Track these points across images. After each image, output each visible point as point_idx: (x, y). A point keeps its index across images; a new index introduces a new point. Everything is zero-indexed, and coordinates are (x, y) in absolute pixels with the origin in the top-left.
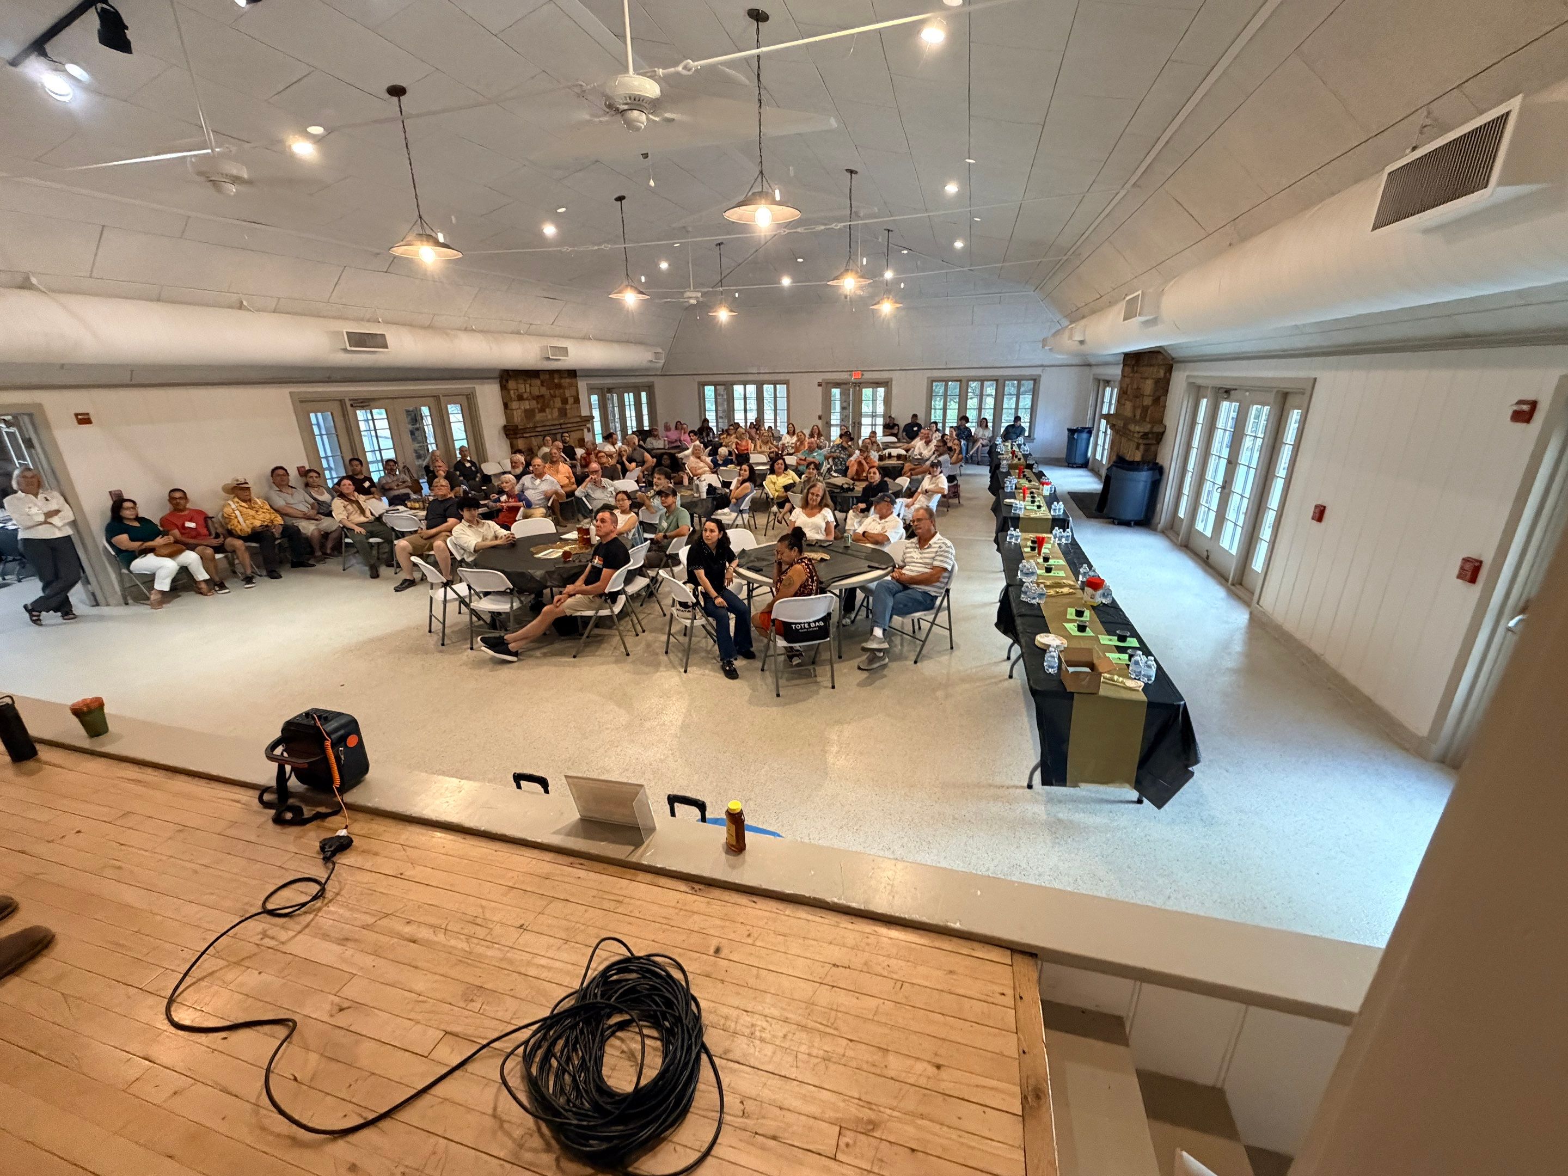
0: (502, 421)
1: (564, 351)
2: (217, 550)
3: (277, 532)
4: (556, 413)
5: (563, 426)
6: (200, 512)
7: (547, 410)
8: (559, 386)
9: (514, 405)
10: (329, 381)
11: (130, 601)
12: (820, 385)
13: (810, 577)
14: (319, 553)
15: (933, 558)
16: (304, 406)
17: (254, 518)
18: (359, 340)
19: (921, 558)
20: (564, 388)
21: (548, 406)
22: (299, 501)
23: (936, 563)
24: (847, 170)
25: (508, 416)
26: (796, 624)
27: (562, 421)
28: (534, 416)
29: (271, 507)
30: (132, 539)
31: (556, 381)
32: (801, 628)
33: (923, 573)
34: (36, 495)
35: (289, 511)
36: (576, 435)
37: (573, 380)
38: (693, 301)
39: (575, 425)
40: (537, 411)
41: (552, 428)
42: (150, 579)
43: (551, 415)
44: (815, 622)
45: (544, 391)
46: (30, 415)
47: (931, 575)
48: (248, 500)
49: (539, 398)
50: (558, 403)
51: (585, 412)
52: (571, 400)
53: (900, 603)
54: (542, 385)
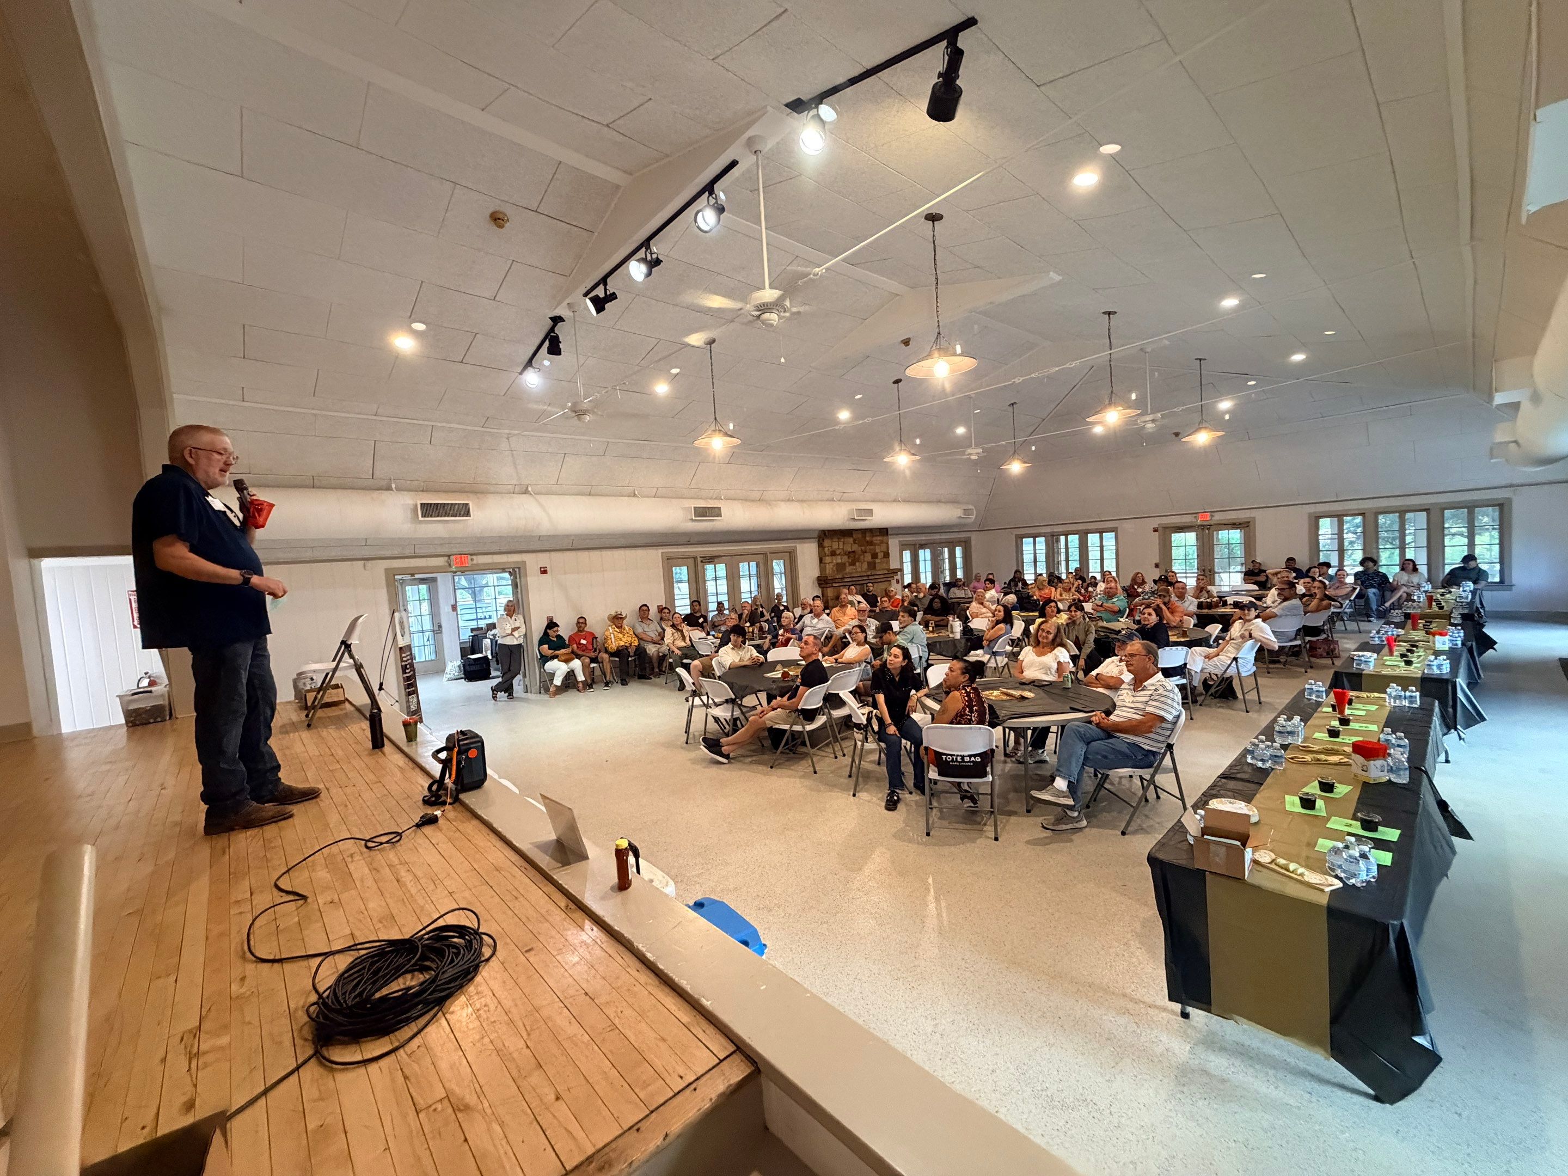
0: (817, 573)
1: (870, 512)
2: (593, 660)
3: (632, 651)
4: (865, 566)
5: (871, 578)
6: (592, 634)
7: (857, 564)
8: (871, 543)
9: (828, 559)
10: (689, 543)
11: (542, 692)
12: (1155, 530)
13: (967, 706)
14: (657, 670)
15: (1146, 703)
16: (670, 562)
17: (621, 640)
18: (702, 512)
19: (1133, 702)
20: (875, 545)
21: (858, 560)
22: (651, 630)
23: (1149, 709)
24: (1104, 313)
25: (822, 569)
26: (947, 755)
27: (869, 573)
28: (845, 569)
29: (634, 633)
30: (550, 649)
31: (868, 539)
32: (952, 761)
33: (1131, 720)
34: (511, 617)
35: (644, 636)
36: (882, 586)
37: (885, 538)
38: (974, 457)
39: (882, 576)
40: (847, 564)
41: (860, 579)
42: (552, 676)
43: (861, 568)
44: (970, 756)
45: (855, 547)
46: (519, 568)
47: (1140, 722)
48: (620, 627)
49: (849, 554)
50: (868, 557)
51: (894, 565)
52: (880, 555)
53: (1097, 753)
54: (855, 543)
